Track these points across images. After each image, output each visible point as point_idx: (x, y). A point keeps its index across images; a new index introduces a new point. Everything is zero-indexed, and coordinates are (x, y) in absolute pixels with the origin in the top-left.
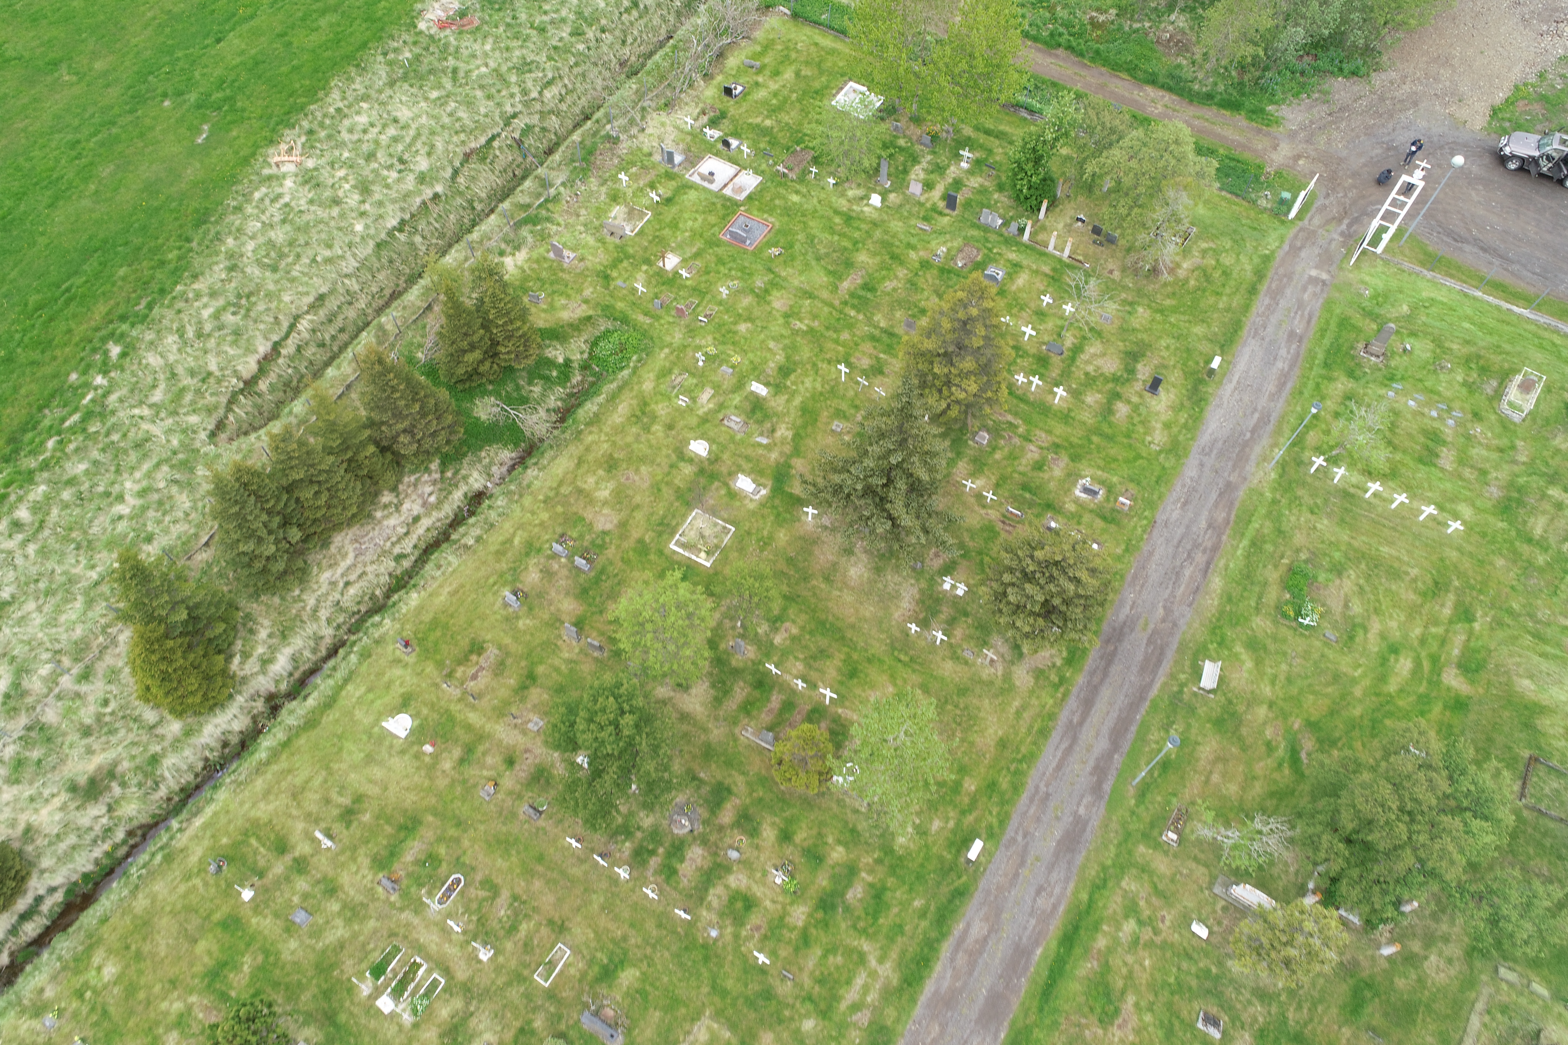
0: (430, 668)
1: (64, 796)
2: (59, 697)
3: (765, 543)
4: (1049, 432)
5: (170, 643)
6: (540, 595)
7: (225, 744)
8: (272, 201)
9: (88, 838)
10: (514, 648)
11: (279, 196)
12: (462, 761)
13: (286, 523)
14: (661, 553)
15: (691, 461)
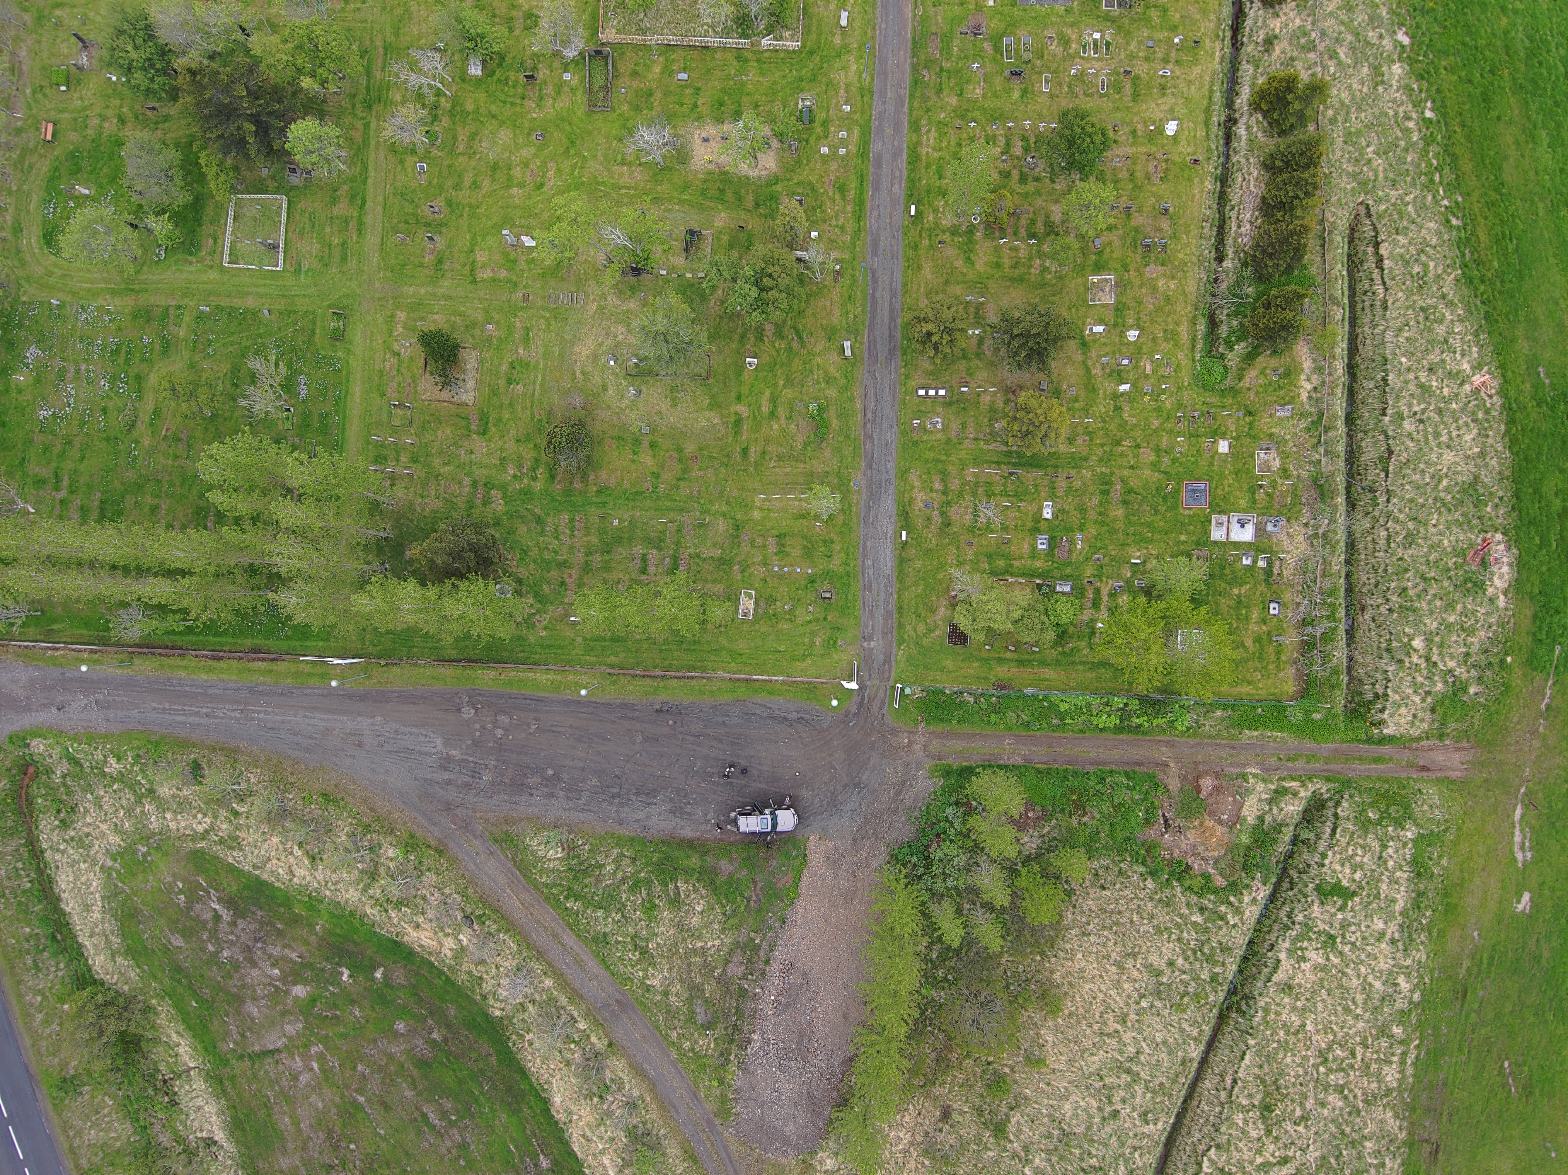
0: (1177, 159)
2: (1316, 64)
3: (1071, 306)
6: (1155, 217)
7: (1236, 94)
8: (1463, 350)
10: (1149, 187)
11: (1463, 355)
14: (1115, 271)
15: (1132, 326)
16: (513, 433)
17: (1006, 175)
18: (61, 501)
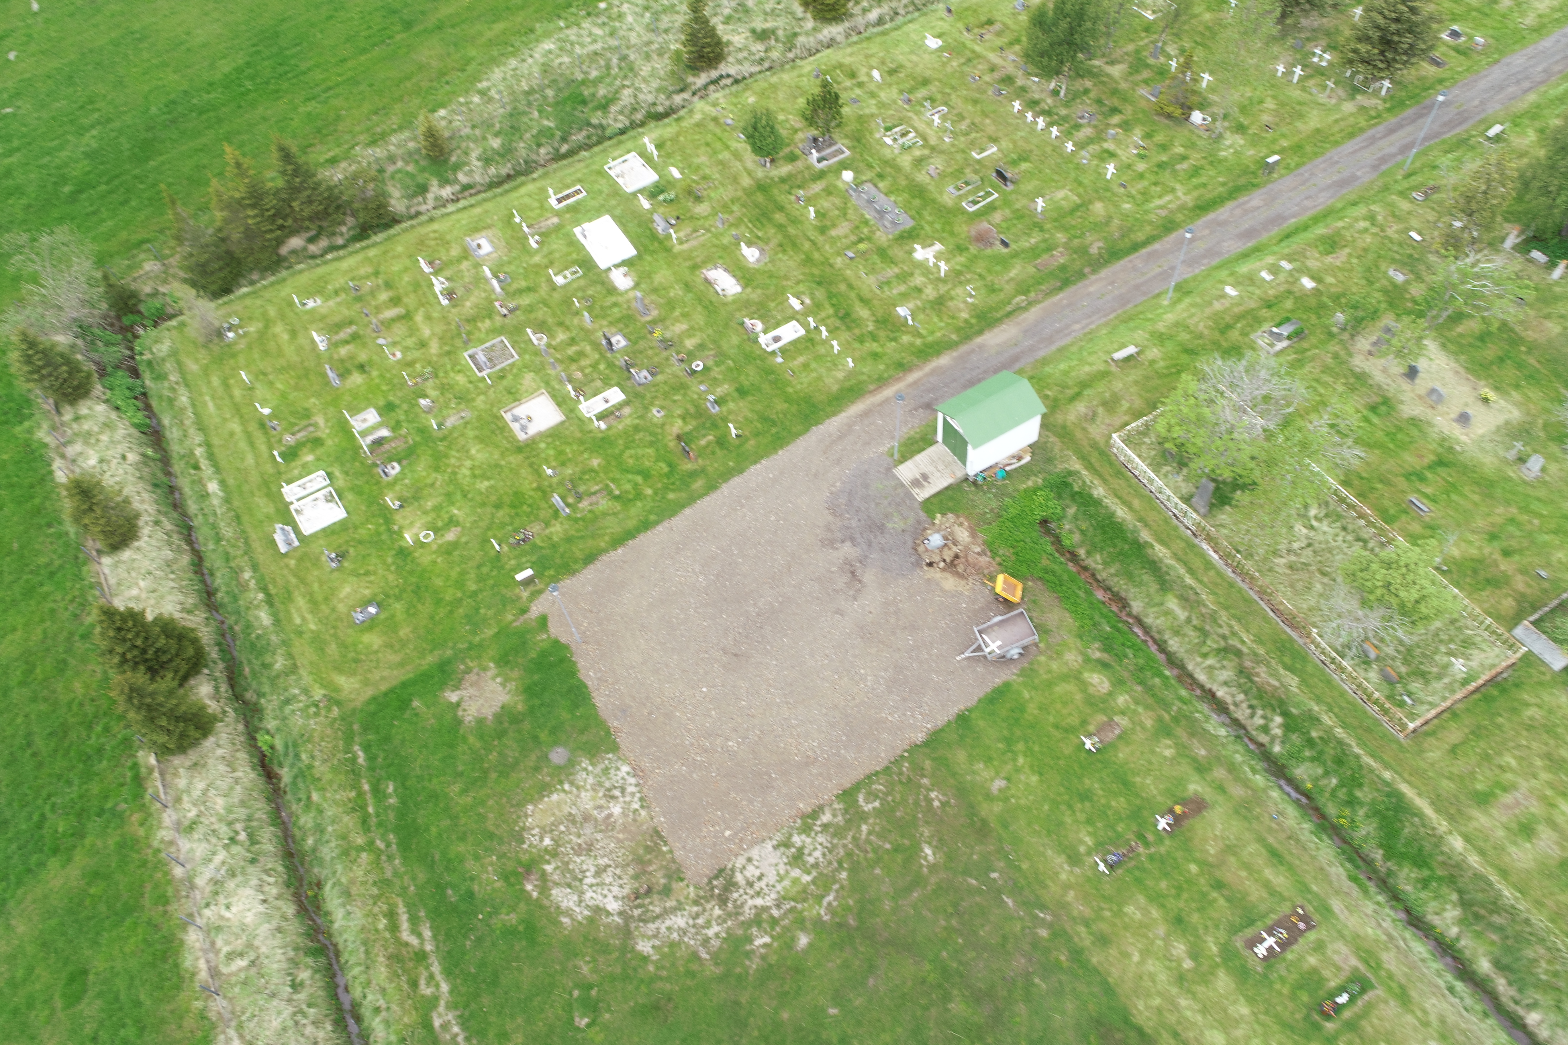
0: (960, 25)
1: (747, 34)
9: (752, 58)
12: (964, 63)
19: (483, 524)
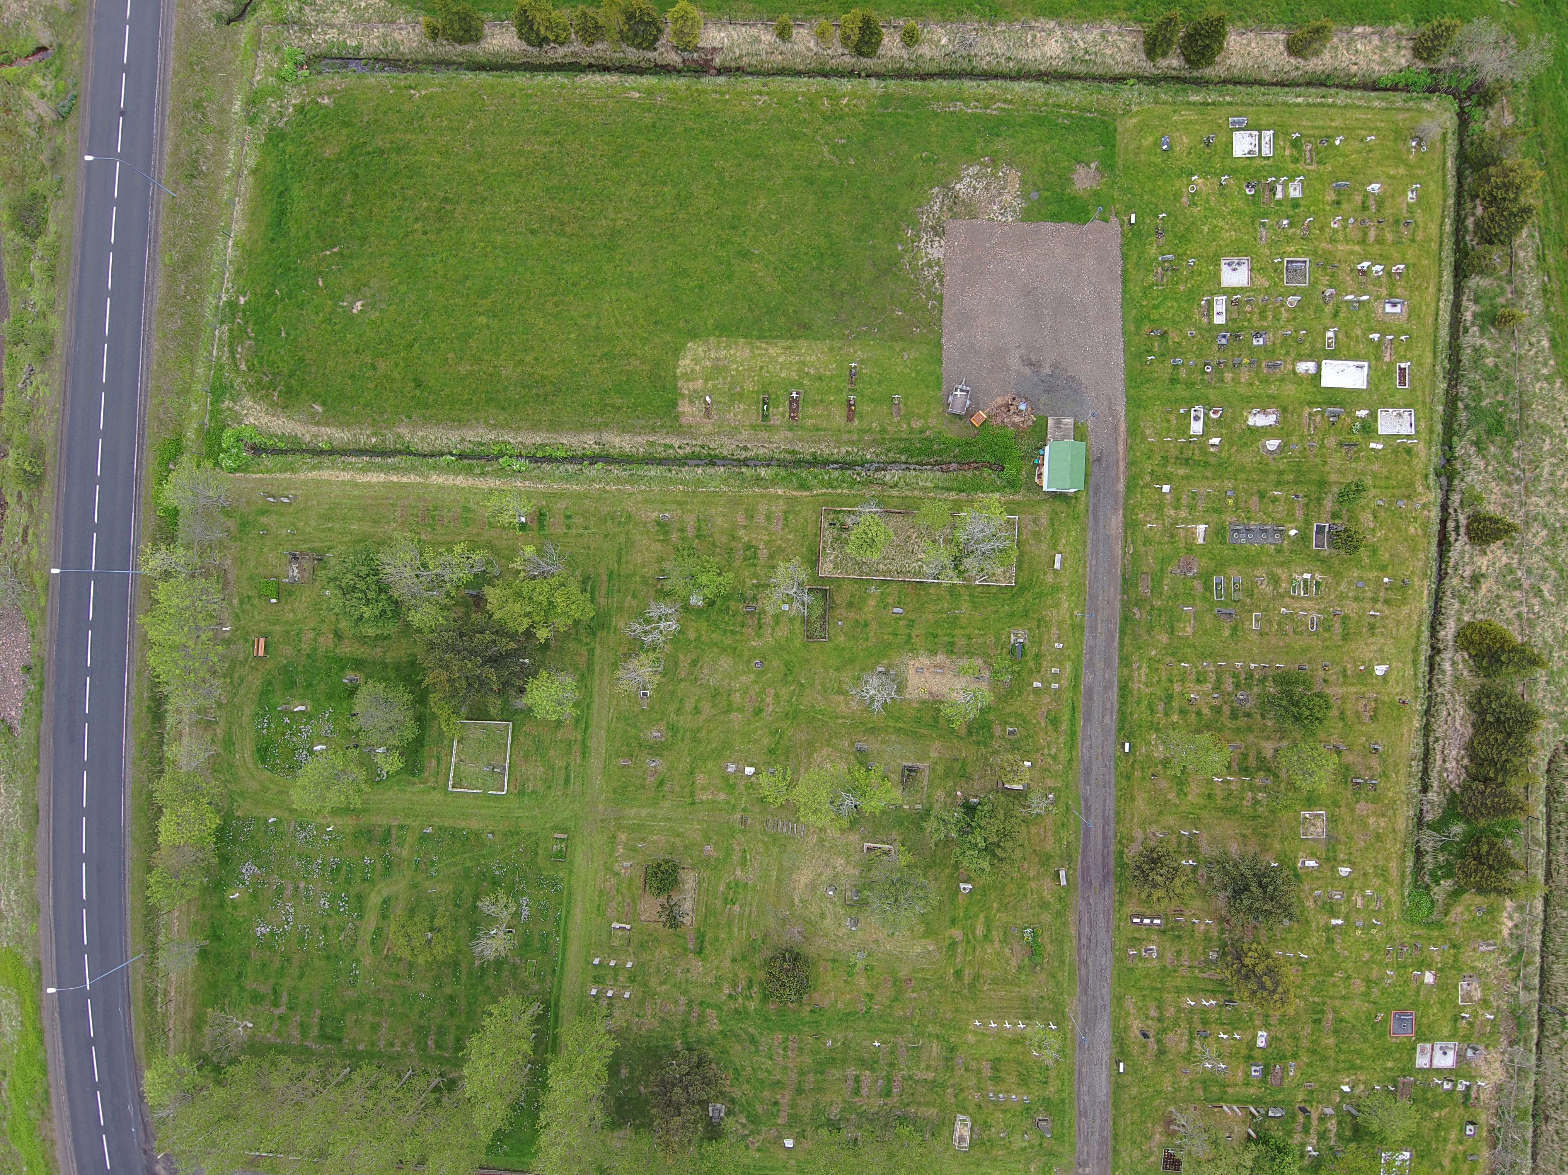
0: (1386, 698)
1: (1484, 570)
2: (1521, 602)
3: (1283, 839)
4: (1183, 977)
5: (1498, 645)
6: (1365, 756)
7: (1440, 624)
9: (1461, 564)
10: (1358, 727)
12: (1345, 671)
13: (1498, 720)
14: (1327, 806)
15: (1343, 861)
16: (729, 951)
17: (1217, 710)
18: (280, 1017)
19: (1181, 218)
